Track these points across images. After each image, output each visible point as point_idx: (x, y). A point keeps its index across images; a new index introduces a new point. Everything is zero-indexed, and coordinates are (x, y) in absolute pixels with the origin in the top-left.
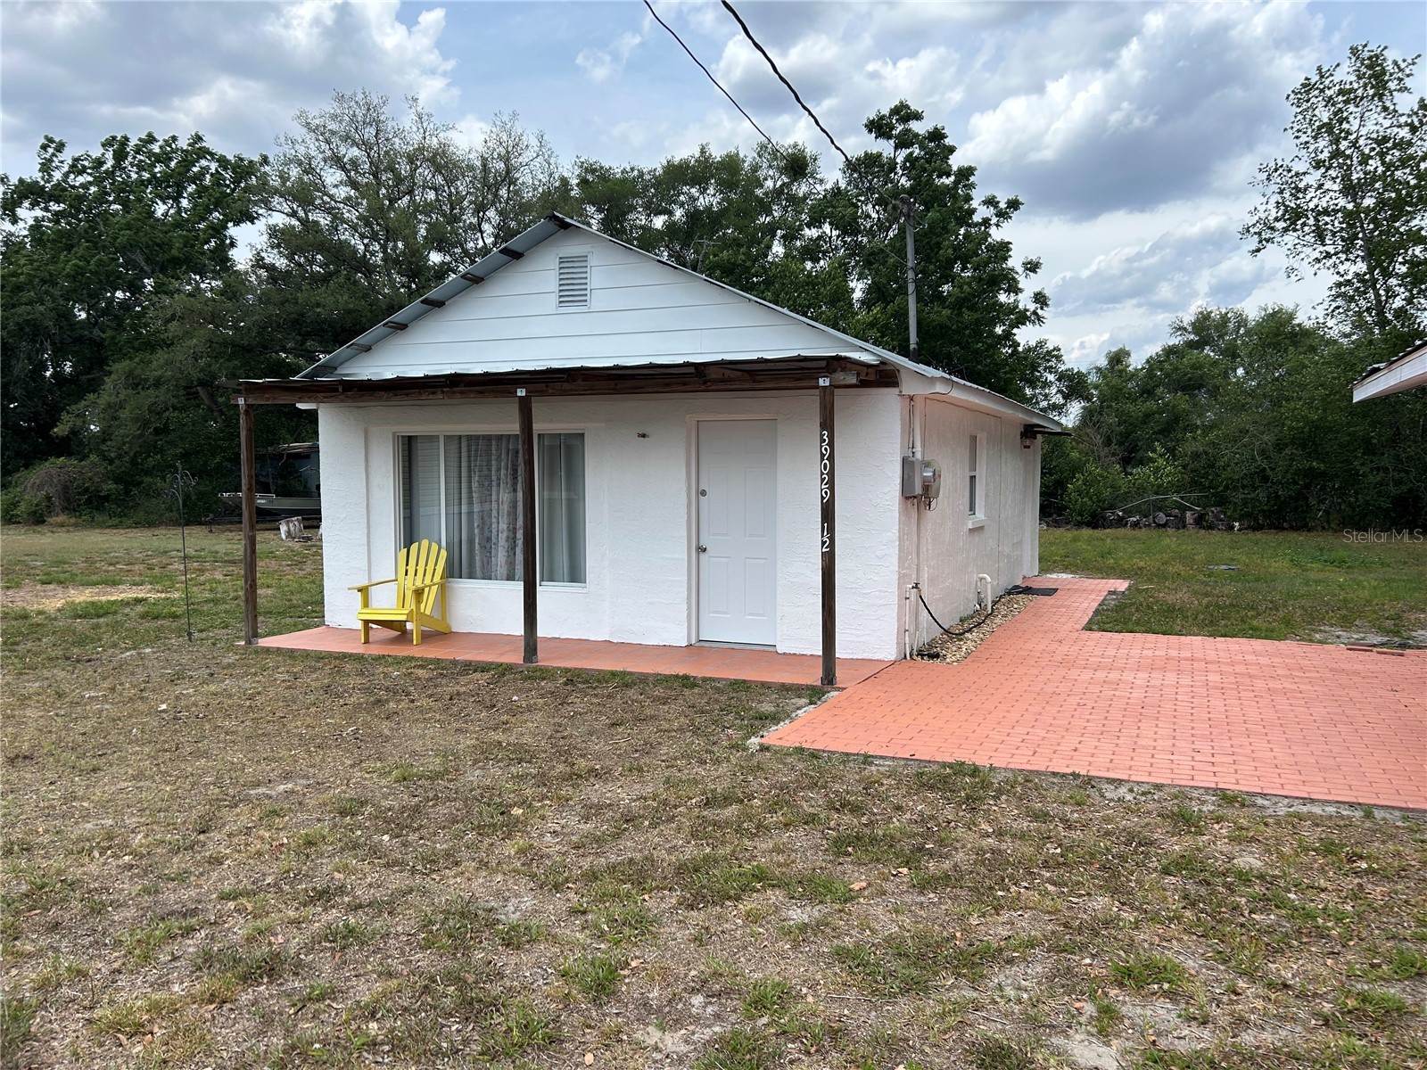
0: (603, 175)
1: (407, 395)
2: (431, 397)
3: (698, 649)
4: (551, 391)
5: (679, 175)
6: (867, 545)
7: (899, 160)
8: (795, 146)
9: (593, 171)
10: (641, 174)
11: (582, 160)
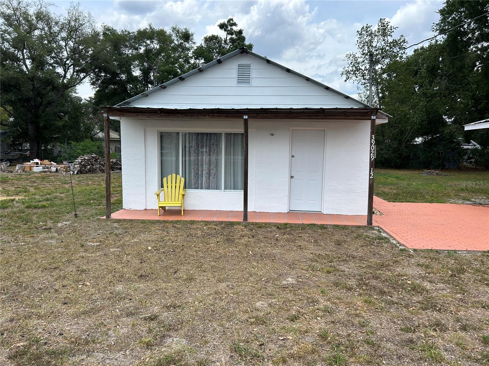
0: (113, 32)
1: (192, 116)
2: (203, 117)
3: (291, 213)
4: (259, 117)
5: (143, 35)
6: (359, 175)
7: (228, 39)
8: (186, 29)
9: (109, 30)
10: (129, 33)
11: (105, 25)
